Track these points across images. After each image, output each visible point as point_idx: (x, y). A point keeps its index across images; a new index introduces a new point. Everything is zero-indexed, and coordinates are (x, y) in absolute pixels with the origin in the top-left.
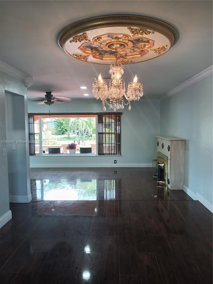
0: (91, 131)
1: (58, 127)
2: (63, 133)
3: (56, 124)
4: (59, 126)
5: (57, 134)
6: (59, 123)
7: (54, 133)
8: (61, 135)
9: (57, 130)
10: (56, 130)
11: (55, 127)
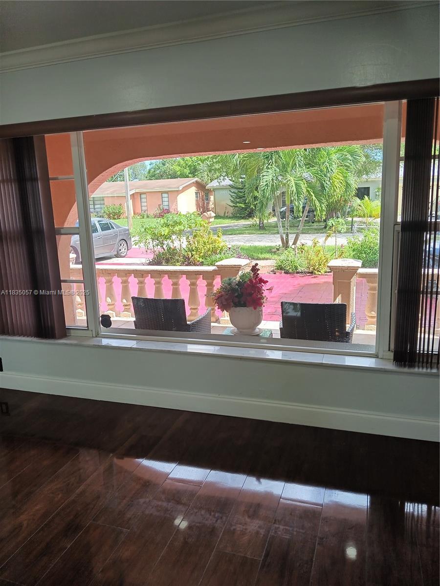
0: (322, 211)
1: (238, 200)
2: (250, 215)
3: (234, 192)
4: (241, 198)
5: (236, 217)
6: (240, 190)
7: (231, 215)
8: (246, 219)
9: (237, 208)
10: (234, 206)
11: (232, 201)
